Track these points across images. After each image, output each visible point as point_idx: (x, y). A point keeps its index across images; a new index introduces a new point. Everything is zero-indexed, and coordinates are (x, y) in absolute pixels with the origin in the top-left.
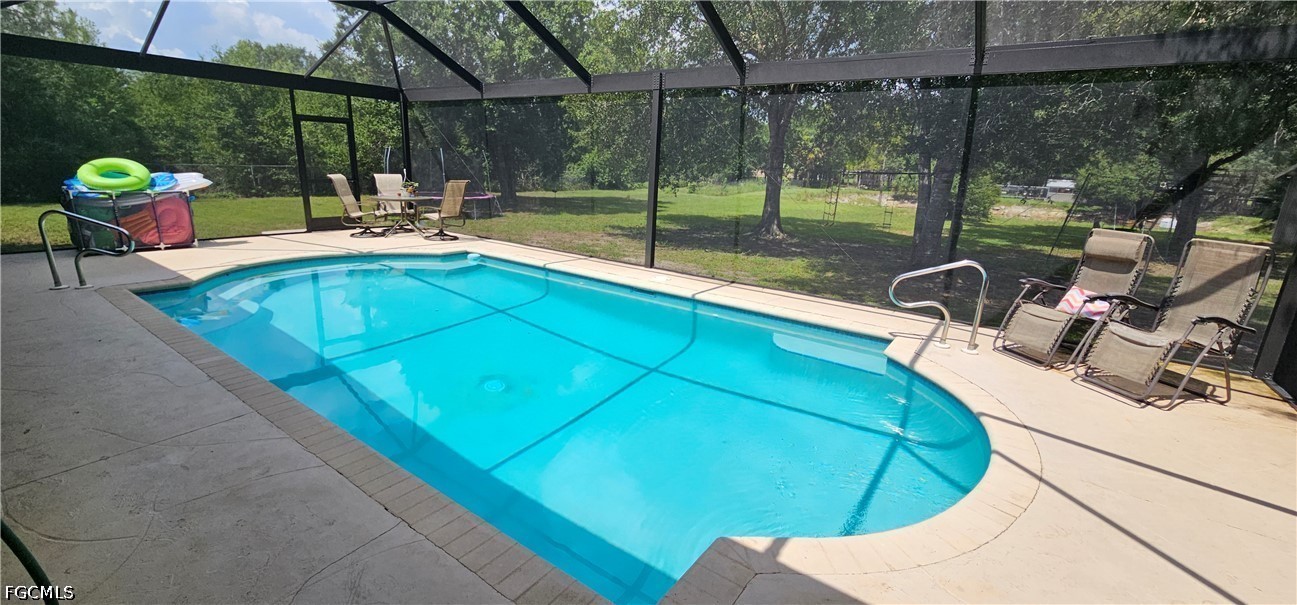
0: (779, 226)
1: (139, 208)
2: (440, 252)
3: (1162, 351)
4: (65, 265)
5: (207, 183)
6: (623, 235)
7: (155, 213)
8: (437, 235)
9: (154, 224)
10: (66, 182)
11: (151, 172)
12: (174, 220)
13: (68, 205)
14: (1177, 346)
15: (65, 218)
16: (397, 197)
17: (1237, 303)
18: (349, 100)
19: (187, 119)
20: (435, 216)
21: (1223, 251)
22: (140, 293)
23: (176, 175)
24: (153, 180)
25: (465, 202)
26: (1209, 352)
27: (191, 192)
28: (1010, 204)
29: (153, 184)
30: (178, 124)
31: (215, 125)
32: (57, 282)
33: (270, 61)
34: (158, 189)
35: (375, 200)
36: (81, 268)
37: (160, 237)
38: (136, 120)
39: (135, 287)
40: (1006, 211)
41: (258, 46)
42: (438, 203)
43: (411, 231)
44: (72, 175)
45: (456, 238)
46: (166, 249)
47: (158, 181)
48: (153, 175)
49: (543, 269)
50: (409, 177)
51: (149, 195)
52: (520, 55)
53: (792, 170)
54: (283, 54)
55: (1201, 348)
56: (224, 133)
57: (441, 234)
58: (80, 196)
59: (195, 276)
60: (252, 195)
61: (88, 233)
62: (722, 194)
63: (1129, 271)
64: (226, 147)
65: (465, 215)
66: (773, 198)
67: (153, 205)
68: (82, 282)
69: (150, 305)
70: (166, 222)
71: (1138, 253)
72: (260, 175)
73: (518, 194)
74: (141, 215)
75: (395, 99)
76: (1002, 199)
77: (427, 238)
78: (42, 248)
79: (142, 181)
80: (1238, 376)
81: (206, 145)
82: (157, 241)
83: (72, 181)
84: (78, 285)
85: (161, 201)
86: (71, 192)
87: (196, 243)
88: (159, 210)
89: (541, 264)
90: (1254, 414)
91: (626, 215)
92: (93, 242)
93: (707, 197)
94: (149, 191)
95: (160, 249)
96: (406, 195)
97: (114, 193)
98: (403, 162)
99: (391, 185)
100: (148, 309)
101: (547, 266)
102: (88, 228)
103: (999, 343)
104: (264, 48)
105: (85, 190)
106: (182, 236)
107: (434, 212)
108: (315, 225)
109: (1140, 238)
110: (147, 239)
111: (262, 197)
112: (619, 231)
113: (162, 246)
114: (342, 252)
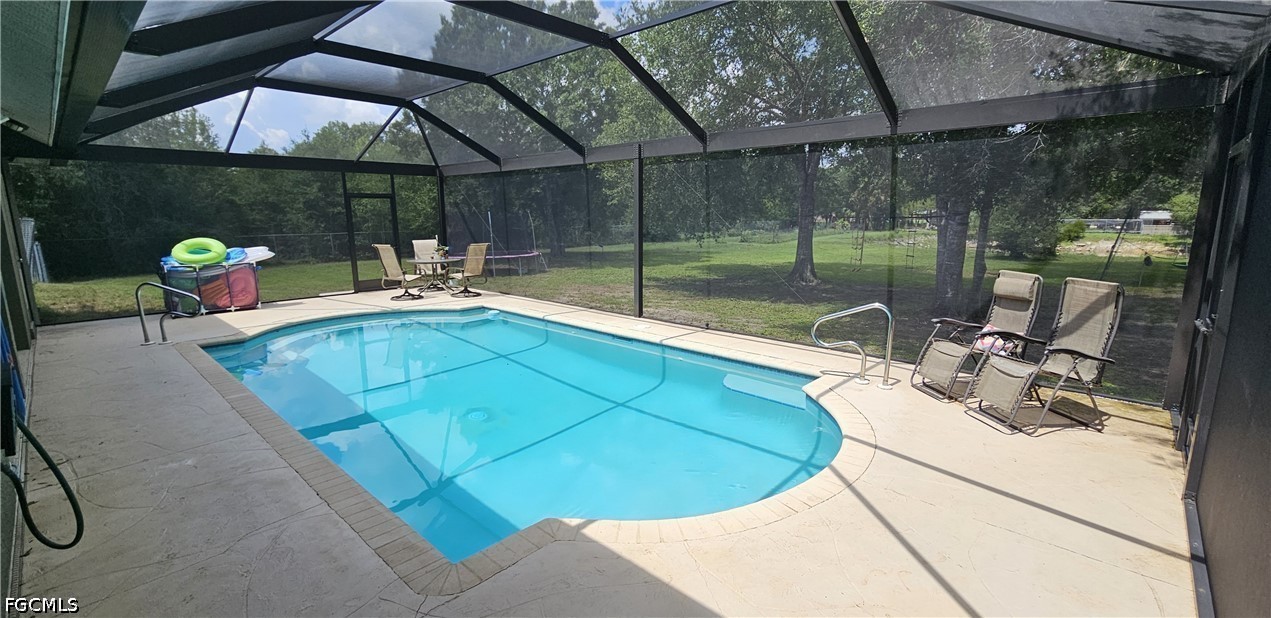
0: (813, 273)
1: (217, 277)
2: (458, 307)
3: (1024, 380)
4: (153, 324)
5: (272, 254)
6: (658, 287)
7: (228, 281)
8: (462, 292)
9: (227, 291)
10: (163, 259)
11: (228, 247)
12: (243, 285)
13: (165, 278)
14: (1033, 376)
15: (161, 291)
16: (430, 260)
17: (1101, 336)
18: (392, 179)
19: (278, 195)
20: (459, 276)
21: (1088, 288)
22: (204, 347)
23: (246, 250)
24: (228, 254)
25: (487, 262)
26: (1065, 381)
27: (258, 263)
28: (1097, 240)
29: (228, 258)
30: (270, 199)
31: (301, 199)
32: (147, 340)
33: (354, 138)
34: (231, 262)
35: (412, 264)
36: (165, 328)
37: (231, 301)
38: (237, 199)
39: (201, 342)
40: (1093, 247)
41: (345, 125)
42: (461, 263)
43: (442, 289)
44: (168, 254)
45: (479, 295)
46: (236, 310)
47: (232, 255)
48: (229, 250)
49: (543, 320)
50: (443, 242)
51: (224, 267)
52: (561, 123)
53: (853, 214)
54: (366, 131)
55: (1059, 376)
56: (309, 205)
57: (466, 291)
58: (173, 271)
59: (251, 333)
60: (330, 260)
61: (177, 299)
62: (773, 242)
63: (1027, 309)
64: (310, 217)
65: (487, 272)
66: (805, 245)
67: (227, 275)
68: (164, 339)
69: (210, 357)
70: (237, 288)
71: (1031, 292)
72: (338, 242)
73: (567, 250)
74: (218, 283)
75: (434, 174)
76: (1086, 235)
77: (453, 295)
78: (138, 314)
79: (220, 256)
80: (1147, 407)
81: (293, 216)
82: (229, 304)
83: (168, 258)
84: (161, 341)
85: (233, 272)
86: (165, 267)
87: (259, 305)
88: (231, 280)
89: (540, 316)
90: (1128, 440)
91: (670, 266)
92: (180, 308)
93: (759, 245)
94: (224, 264)
95: (230, 311)
96: (438, 258)
97: (197, 266)
98: (440, 229)
99: (426, 249)
100: (208, 359)
101: (546, 318)
102: (177, 296)
103: (918, 379)
104: (350, 126)
105: (177, 265)
106: (248, 300)
107: (458, 272)
108: (361, 287)
109: (1032, 277)
110: (221, 303)
111: (339, 261)
112: (654, 283)
113: (233, 308)
114: (377, 310)
